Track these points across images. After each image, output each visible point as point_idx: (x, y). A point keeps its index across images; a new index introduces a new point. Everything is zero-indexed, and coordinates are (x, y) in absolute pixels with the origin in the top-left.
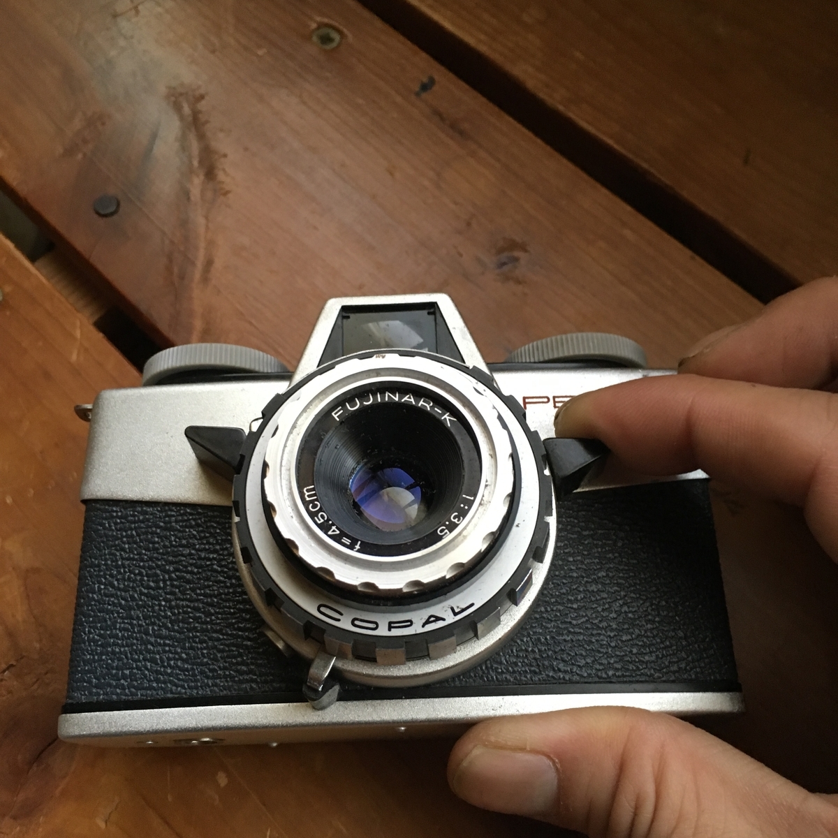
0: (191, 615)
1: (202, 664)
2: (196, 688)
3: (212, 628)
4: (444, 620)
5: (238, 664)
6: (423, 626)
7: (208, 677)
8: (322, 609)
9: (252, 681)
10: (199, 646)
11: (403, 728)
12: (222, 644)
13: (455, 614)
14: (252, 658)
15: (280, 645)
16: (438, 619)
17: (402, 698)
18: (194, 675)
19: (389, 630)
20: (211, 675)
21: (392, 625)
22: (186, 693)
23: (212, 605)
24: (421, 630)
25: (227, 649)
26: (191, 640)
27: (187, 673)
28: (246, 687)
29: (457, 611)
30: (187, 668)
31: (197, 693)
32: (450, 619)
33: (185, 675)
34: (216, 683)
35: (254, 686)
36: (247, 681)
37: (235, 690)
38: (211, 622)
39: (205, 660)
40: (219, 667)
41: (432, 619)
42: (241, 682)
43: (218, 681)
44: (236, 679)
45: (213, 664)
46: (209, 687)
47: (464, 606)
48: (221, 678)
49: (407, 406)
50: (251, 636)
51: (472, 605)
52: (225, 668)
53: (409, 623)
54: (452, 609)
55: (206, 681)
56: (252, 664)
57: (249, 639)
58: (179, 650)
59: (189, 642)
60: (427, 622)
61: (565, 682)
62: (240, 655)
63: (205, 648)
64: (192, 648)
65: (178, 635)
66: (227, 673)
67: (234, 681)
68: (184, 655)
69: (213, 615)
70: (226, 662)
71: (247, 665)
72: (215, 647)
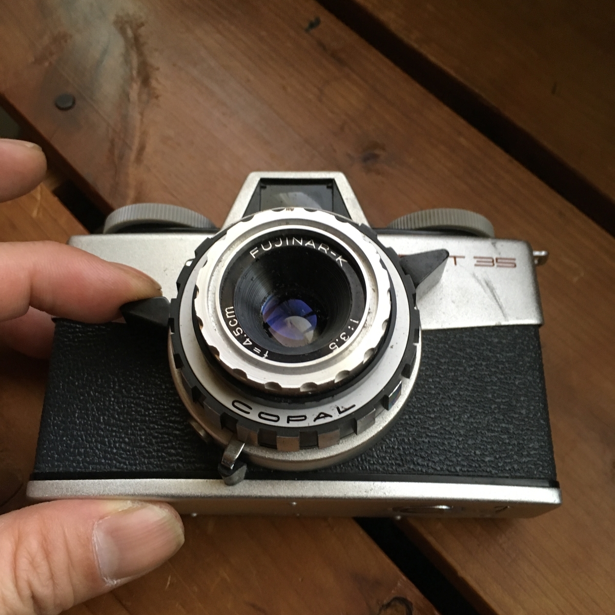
0: (134, 409)
1: (141, 447)
2: (135, 465)
3: (149, 419)
4: (331, 416)
5: (168, 448)
6: (315, 421)
7: (144, 457)
8: (236, 404)
9: (179, 461)
10: (139, 433)
11: (294, 503)
12: (156, 432)
13: (340, 412)
14: (179, 444)
15: (202, 433)
16: (326, 415)
17: (295, 480)
18: (134, 455)
19: (288, 422)
20: (147, 455)
21: (290, 419)
22: (127, 468)
23: (150, 402)
24: (312, 424)
25: (160, 436)
26: (133, 428)
27: (128, 453)
28: (174, 466)
29: (341, 410)
30: (129, 449)
31: (136, 469)
32: (336, 416)
33: (127, 454)
34: (151, 462)
35: (180, 465)
36: (174, 461)
37: (165, 467)
38: (149, 415)
39: (143, 444)
40: (154, 450)
41: (322, 415)
42: (170, 462)
43: (152, 460)
44: (167, 459)
45: (149, 447)
46: (145, 464)
47: (347, 407)
48: (155, 458)
49: (309, 249)
50: (180, 427)
51: (354, 406)
52: (158, 451)
53: (304, 418)
54: (338, 409)
55: (143, 460)
56: (179, 448)
57: (177, 429)
58: (123, 436)
59: (131, 430)
60: (318, 418)
61: (422, 473)
62: (170, 441)
63: (143, 435)
64: (133, 434)
65: (123, 424)
66: (160, 454)
67: (165, 461)
68: (127, 440)
69: (150, 409)
70: (159, 446)
71: (175, 449)
72: (151, 434)
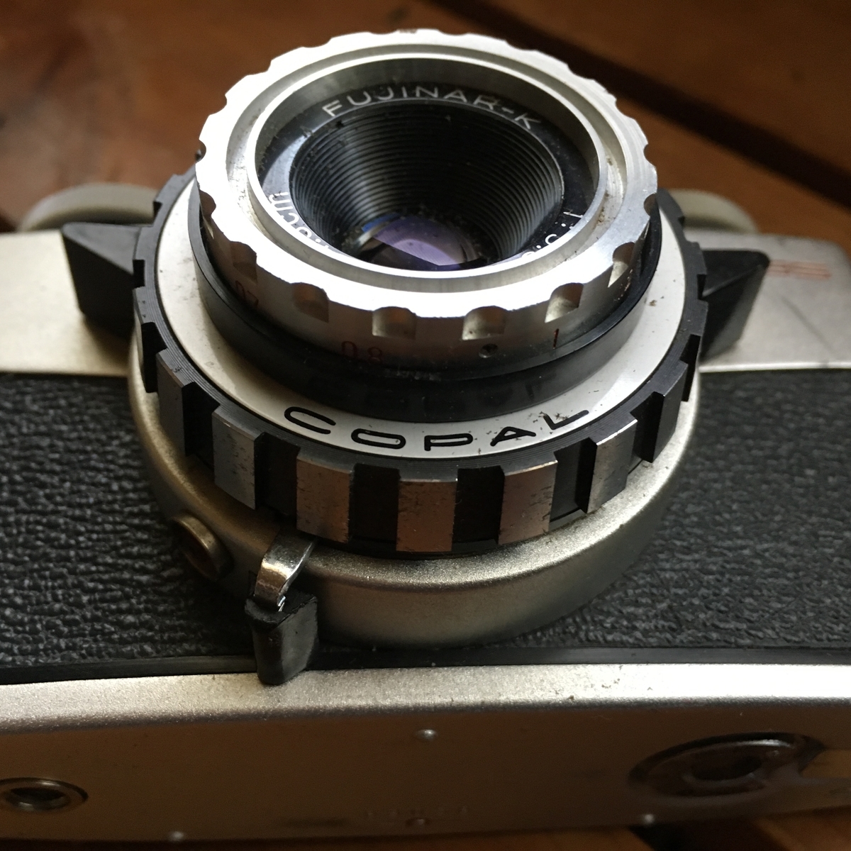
0: (41, 535)
1: (52, 613)
2: (35, 653)
3: (77, 555)
4: (533, 434)
5: (120, 611)
6: (494, 443)
7: (59, 635)
8: (293, 415)
9: (145, 639)
10: (50, 584)
11: (430, 732)
12: (92, 580)
13: (554, 427)
14: (146, 602)
15: (207, 542)
16: (520, 433)
17: (430, 666)
18: (34, 632)
19: (427, 448)
20: (66, 630)
21: (432, 441)
22: (14, 661)
23: (82, 519)
24: (489, 450)
25: (101, 587)
26: (35, 575)
27: (20, 628)
28: (132, 650)
29: (556, 421)
30: (22, 619)
31: (36, 661)
32: (545, 434)
33: (17, 632)
34: (75, 644)
35: (148, 648)
36: (135, 640)
37: (110, 655)
38: (78, 546)
39: (57, 606)
40: (84, 617)
41: (510, 433)
42: (123, 642)
43: (78, 640)
44: (116, 636)
45: (73, 612)
46: (60, 650)
47: (570, 415)
48: (84, 635)
50: (150, 567)
51: (585, 413)
52: (95, 619)
53: (466, 439)
54: (548, 419)
55: (55, 641)
56: (147, 610)
57: (143, 571)
58: (11, 591)
59: (32, 578)
60: (501, 437)
61: (728, 645)
62: (127, 597)
63: (60, 587)
64: (35, 587)
65: (12, 568)
66: (98, 626)
67: (111, 641)
68: (18, 600)
69: (80, 534)
70: (97, 609)
71: (137, 613)
72: (80, 585)
